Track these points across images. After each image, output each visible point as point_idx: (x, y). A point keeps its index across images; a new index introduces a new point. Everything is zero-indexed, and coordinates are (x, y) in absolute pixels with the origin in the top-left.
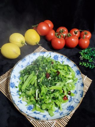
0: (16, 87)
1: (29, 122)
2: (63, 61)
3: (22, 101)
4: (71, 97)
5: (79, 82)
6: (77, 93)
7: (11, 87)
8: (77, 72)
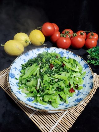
0: (16, 79)
1: (28, 117)
2: (69, 57)
3: (21, 93)
4: (79, 91)
5: (87, 76)
6: (86, 86)
7: (11, 77)
8: (84, 66)
